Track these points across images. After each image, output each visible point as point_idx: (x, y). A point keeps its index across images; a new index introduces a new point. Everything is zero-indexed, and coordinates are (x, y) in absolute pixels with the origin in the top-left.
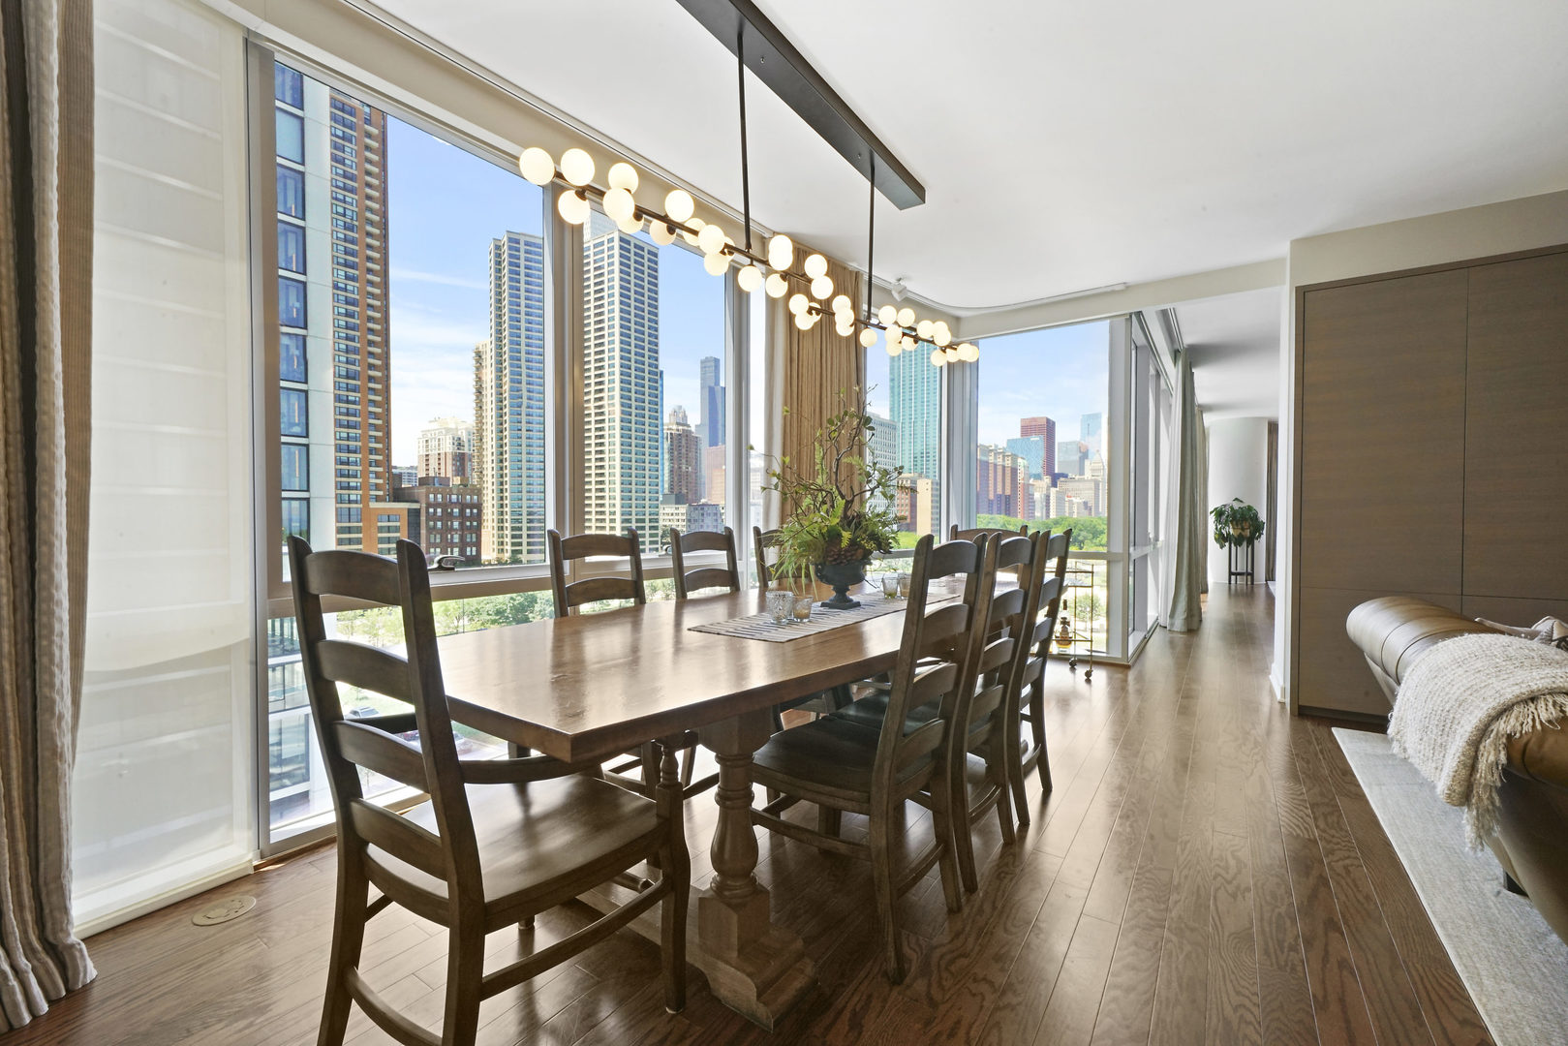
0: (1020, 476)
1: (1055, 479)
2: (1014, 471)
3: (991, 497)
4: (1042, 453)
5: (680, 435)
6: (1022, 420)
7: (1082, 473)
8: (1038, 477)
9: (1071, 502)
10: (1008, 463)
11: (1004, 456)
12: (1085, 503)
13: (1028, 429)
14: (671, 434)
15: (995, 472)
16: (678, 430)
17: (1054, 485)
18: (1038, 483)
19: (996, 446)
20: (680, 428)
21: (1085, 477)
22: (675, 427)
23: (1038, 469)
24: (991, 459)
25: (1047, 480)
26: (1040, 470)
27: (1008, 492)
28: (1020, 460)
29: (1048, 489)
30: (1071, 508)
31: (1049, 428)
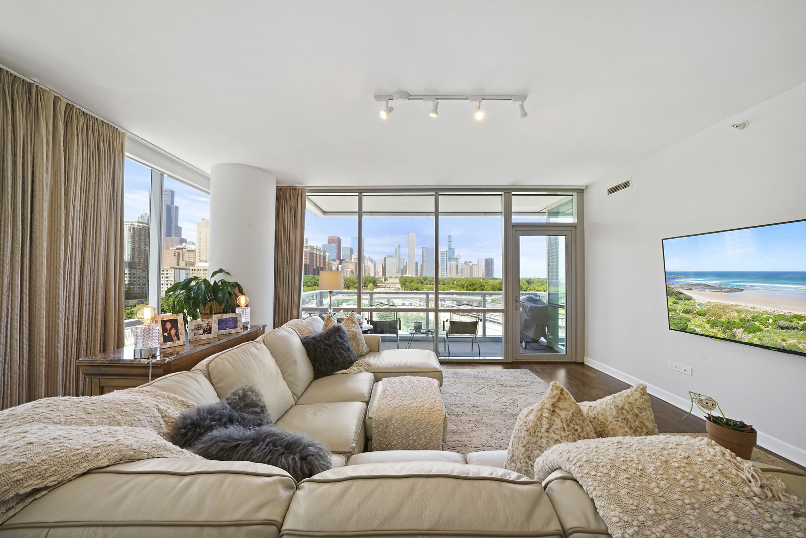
0: (327, 260)
1: (341, 261)
2: (324, 258)
3: (315, 268)
4: (336, 251)
5: (140, 228)
6: (329, 237)
7: (351, 259)
8: (334, 260)
9: (347, 270)
10: (322, 254)
11: (320, 251)
12: (352, 271)
13: (331, 240)
14: (134, 228)
15: (316, 257)
16: (139, 226)
17: (341, 264)
18: (334, 263)
19: (317, 247)
20: (141, 225)
21: (352, 261)
22: (136, 224)
23: (334, 256)
24: (315, 252)
25: (338, 262)
26: (335, 258)
27: (322, 266)
28: (327, 253)
29: (338, 265)
30: (347, 273)
31: (339, 241)
